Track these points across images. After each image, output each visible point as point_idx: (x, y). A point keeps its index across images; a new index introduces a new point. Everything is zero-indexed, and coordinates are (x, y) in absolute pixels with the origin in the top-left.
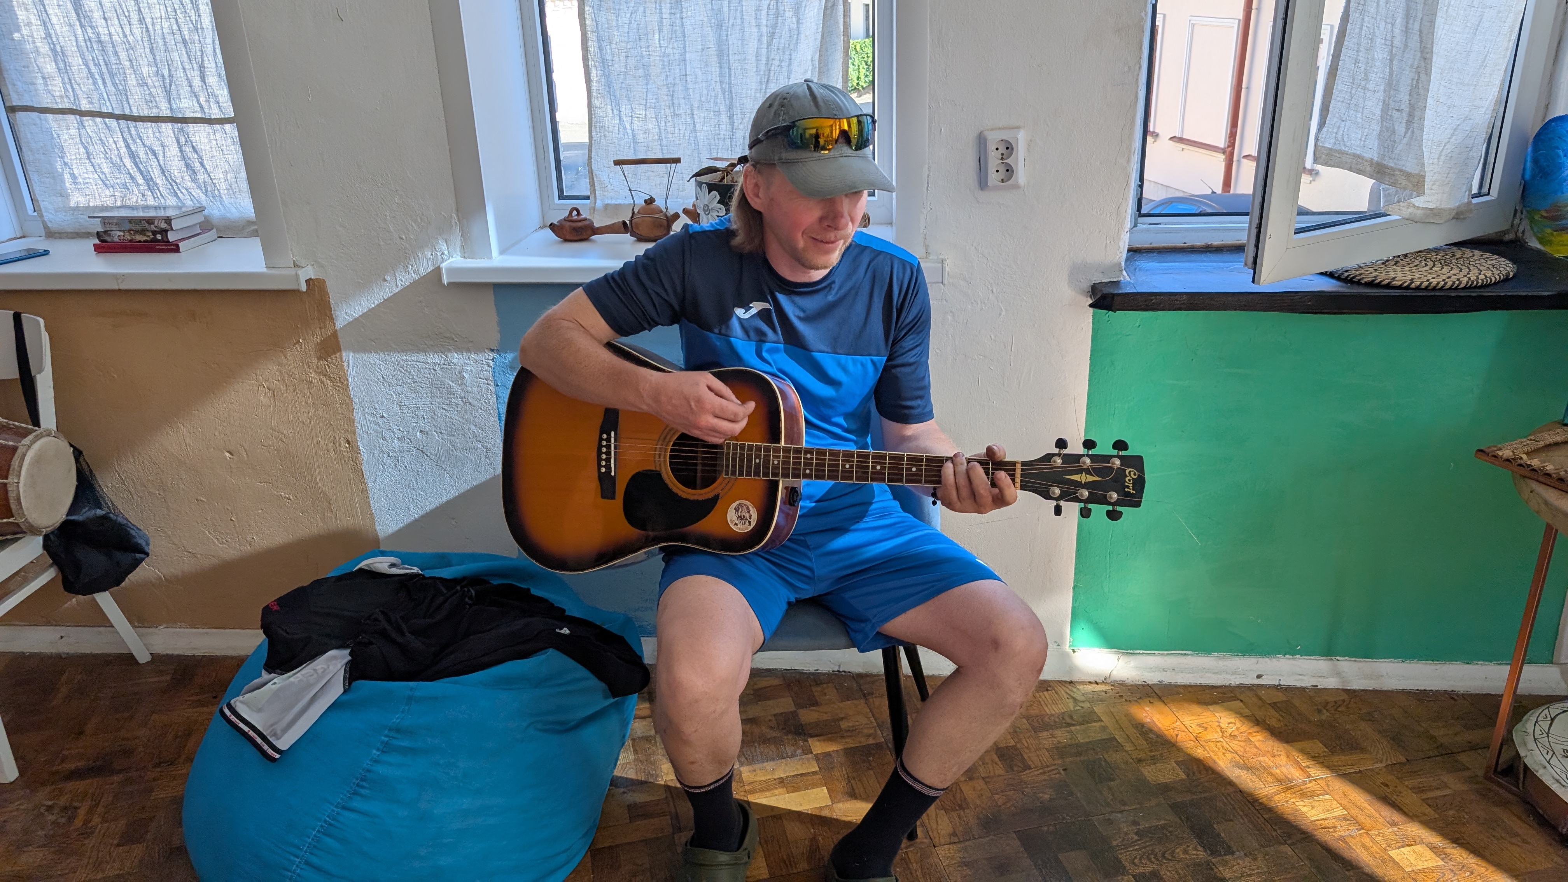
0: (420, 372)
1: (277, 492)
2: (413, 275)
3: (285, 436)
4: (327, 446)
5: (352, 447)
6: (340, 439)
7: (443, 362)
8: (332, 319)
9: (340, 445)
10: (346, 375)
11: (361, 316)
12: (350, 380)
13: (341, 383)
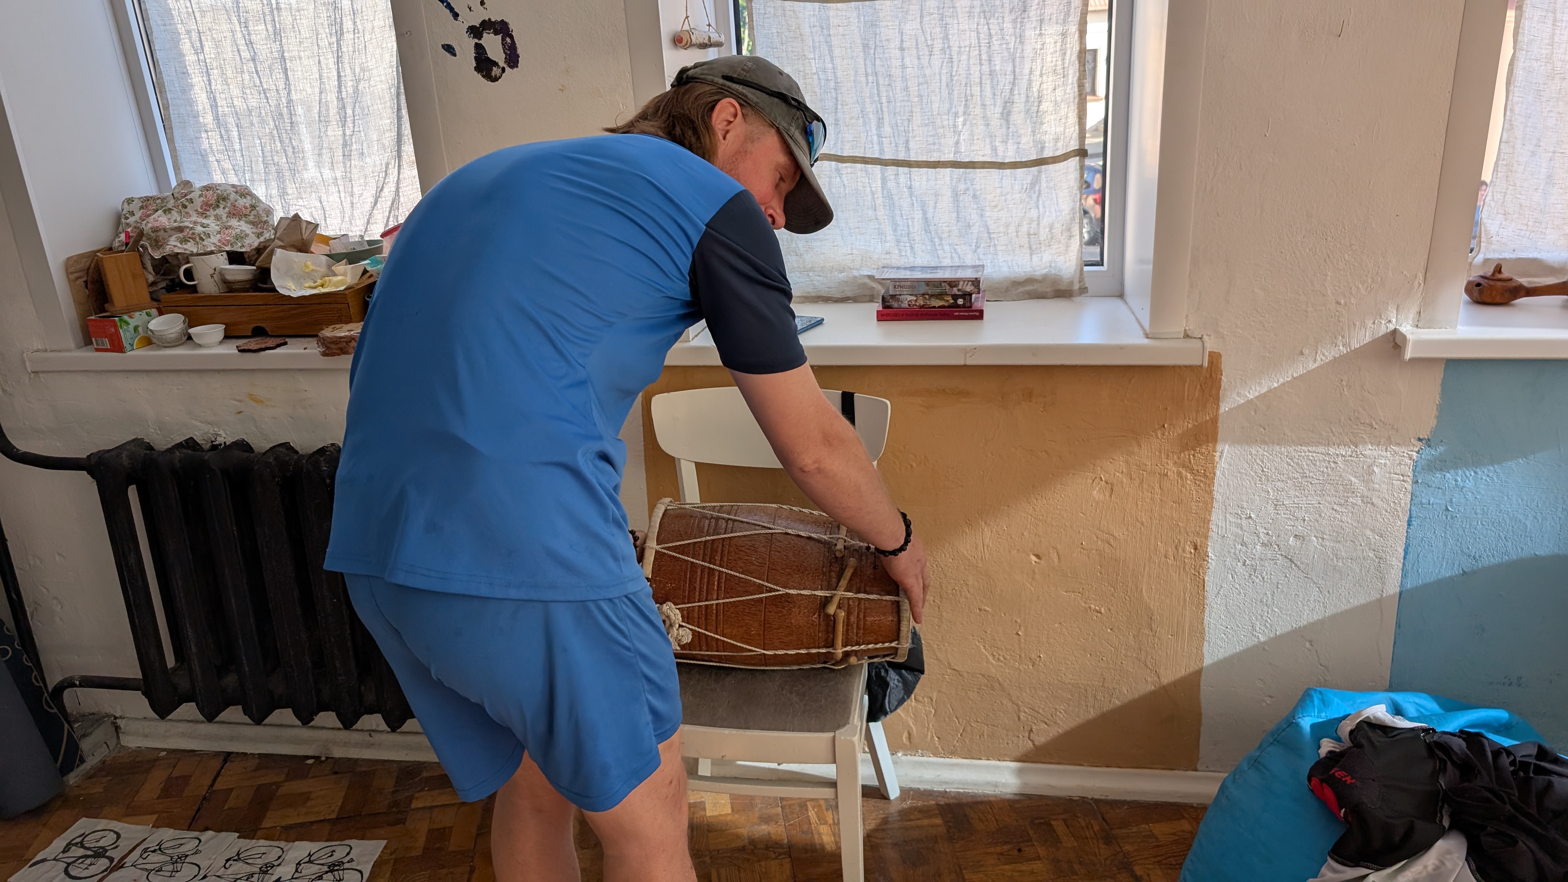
0: (1315, 465)
1: (1085, 603)
2: (1341, 348)
3: (1115, 538)
4: (1167, 551)
5: (1199, 553)
6: (1185, 542)
7: (1349, 453)
8: (1217, 400)
9: (1184, 551)
10: (1214, 468)
11: (1257, 398)
12: (1218, 473)
13: (1206, 478)
